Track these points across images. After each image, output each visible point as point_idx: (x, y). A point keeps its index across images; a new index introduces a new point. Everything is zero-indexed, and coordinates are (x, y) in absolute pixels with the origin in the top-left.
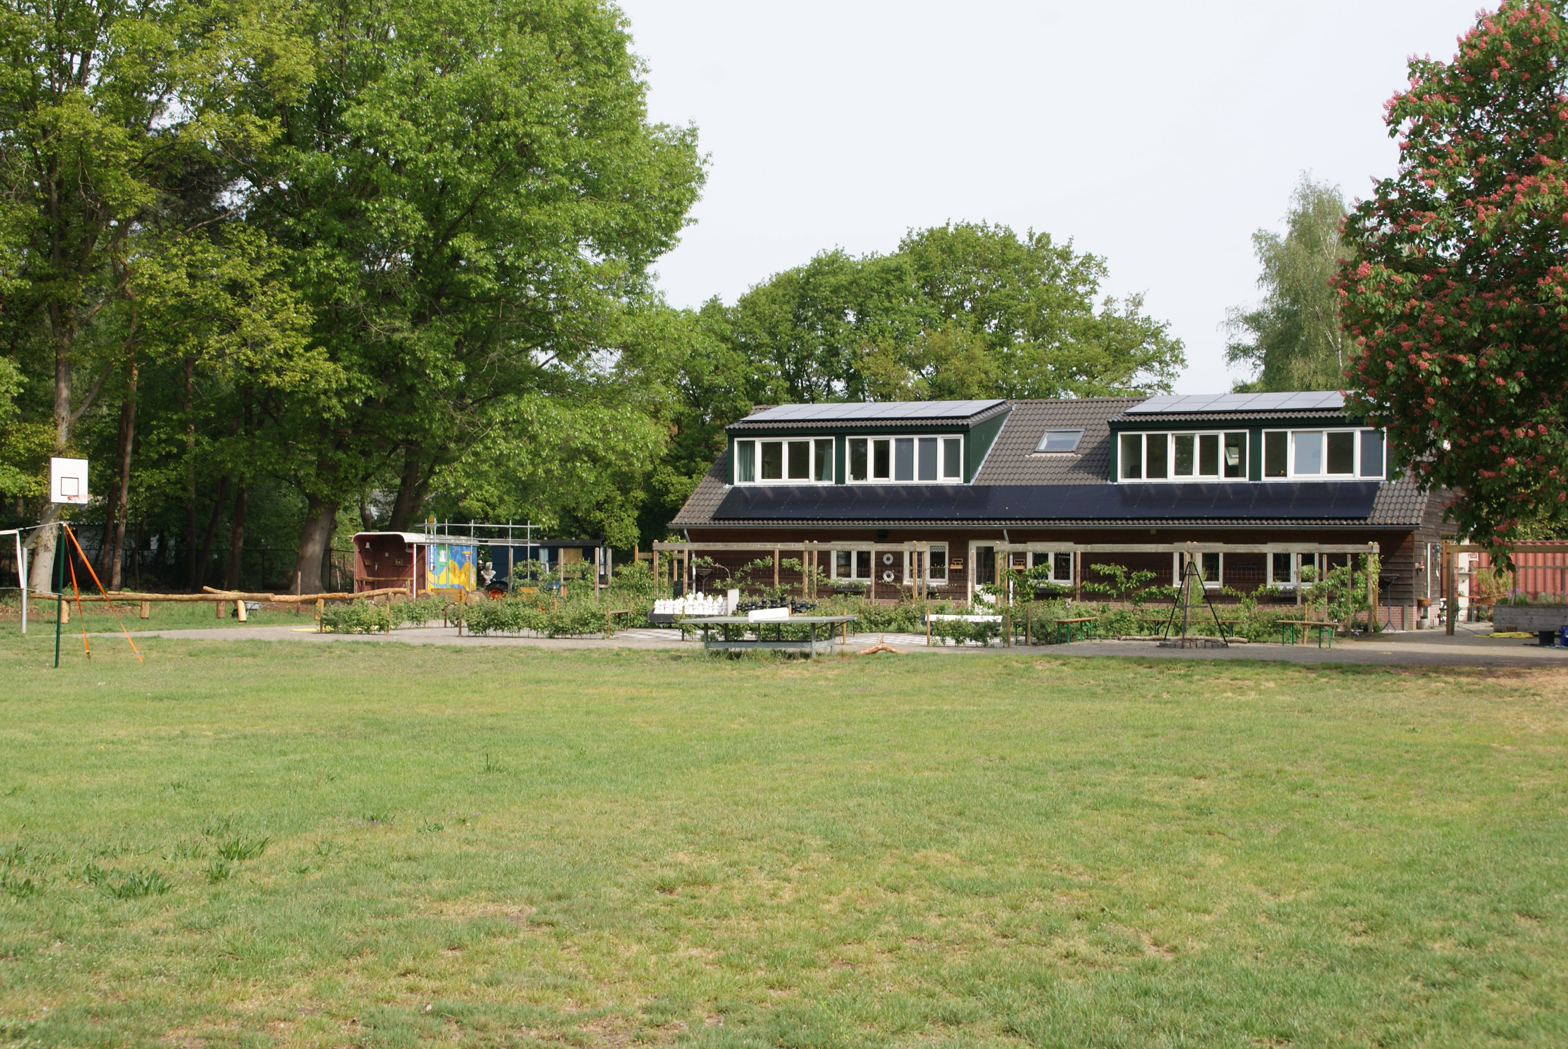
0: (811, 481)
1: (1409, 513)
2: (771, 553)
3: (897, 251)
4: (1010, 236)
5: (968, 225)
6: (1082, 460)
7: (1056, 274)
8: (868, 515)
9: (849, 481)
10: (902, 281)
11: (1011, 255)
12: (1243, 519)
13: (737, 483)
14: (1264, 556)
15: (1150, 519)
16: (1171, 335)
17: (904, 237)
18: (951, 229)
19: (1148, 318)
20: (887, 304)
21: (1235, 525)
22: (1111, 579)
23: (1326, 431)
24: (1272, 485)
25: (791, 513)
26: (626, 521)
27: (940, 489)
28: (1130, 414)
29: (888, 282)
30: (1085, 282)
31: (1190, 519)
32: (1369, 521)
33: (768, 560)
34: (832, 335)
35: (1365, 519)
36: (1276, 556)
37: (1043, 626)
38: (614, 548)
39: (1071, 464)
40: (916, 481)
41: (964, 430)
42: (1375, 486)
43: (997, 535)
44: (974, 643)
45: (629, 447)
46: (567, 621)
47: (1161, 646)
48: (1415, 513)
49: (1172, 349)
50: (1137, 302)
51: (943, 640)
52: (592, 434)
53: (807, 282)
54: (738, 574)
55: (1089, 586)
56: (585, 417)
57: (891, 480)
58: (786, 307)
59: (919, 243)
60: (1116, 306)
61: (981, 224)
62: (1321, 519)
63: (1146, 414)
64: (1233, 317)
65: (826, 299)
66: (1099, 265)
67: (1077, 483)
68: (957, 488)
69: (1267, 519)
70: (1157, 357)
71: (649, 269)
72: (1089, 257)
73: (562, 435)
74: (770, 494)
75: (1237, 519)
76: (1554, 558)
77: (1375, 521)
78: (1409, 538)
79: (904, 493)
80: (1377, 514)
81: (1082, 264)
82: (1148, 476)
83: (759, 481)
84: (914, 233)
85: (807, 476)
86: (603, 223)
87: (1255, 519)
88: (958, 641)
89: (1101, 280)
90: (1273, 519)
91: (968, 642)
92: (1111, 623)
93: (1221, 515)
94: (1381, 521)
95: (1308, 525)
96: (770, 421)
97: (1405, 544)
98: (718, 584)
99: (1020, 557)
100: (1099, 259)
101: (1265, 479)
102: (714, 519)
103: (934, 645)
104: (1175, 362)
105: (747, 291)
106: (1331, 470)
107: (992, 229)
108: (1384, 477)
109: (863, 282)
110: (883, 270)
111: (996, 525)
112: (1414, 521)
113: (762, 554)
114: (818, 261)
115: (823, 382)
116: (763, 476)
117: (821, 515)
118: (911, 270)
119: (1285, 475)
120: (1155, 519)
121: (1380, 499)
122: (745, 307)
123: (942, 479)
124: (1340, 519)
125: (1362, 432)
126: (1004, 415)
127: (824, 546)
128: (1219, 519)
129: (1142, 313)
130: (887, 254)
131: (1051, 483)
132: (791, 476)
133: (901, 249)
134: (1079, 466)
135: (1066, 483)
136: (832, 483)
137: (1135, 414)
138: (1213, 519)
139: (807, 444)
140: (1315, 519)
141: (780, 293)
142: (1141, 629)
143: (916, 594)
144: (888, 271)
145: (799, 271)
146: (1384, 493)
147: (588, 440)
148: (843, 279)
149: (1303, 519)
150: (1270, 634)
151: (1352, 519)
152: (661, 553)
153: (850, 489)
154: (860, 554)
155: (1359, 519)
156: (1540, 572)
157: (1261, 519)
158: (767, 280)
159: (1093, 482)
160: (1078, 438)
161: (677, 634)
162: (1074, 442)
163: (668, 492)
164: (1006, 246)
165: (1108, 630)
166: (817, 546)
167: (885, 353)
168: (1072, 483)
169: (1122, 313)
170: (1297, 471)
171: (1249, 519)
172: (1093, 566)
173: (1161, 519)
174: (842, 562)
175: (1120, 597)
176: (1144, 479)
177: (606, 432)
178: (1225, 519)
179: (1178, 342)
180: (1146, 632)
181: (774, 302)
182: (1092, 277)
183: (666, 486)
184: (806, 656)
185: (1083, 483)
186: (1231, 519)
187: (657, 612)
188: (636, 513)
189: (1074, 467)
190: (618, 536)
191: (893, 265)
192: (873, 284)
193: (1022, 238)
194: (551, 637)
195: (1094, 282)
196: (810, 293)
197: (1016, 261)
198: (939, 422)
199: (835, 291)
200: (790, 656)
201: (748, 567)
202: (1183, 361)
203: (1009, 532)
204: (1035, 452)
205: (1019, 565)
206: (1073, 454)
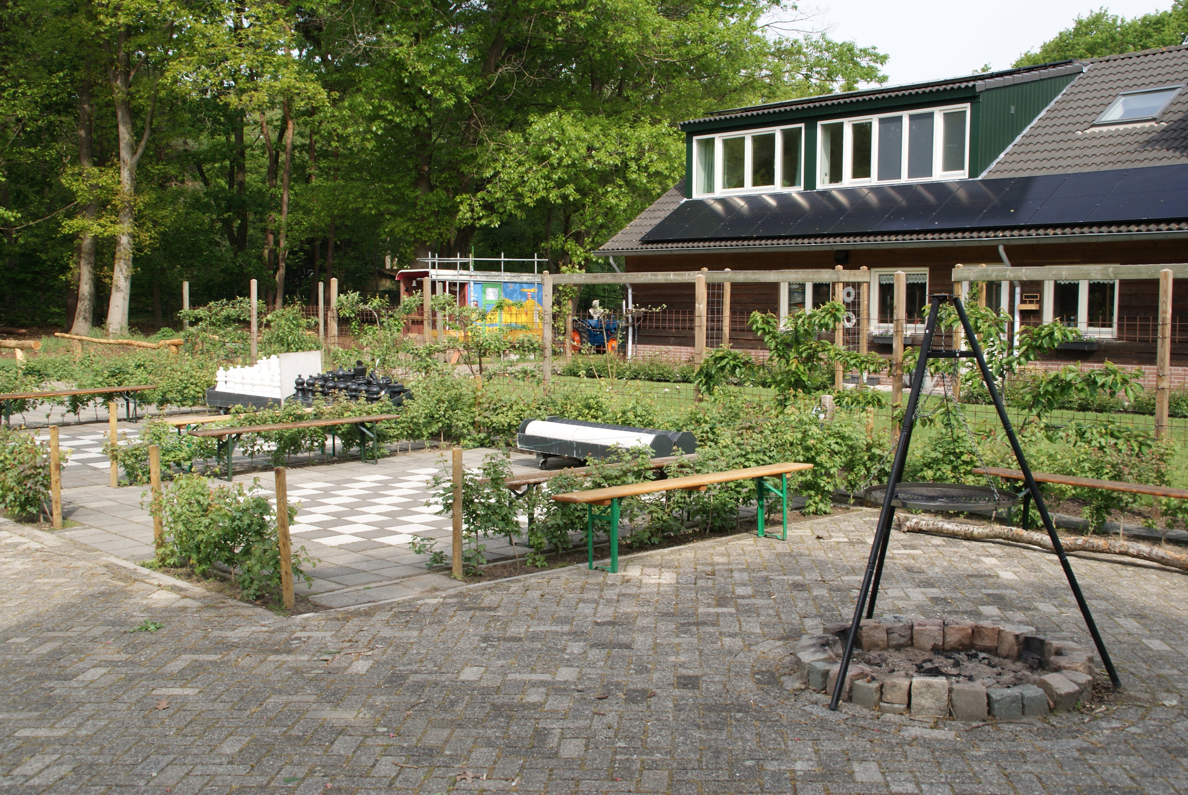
0: (776, 188)
6: (1164, 131)
8: (816, 231)
9: (821, 184)
13: (695, 195)
39: (1143, 138)
40: (905, 179)
41: (970, 95)
43: (992, 255)
57: (874, 180)
67: (1142, 165)
83: (719, 192)
85: (771, 182)
99: (1031, 290)
102: (642, 242)
111: (985, 239)
116: (725, 185)
123: (939, 174)
131: (1099, 168)
134: (1154, 141)
135: (1124, 167)
136: (801, 189)
139: (773, 137)
153: (819, 195)
159: (1173, 162)
160: (1168, 99)
162: (1158, 106)
168: (1133, 166)
185: (1151, 164)
189: (1148, 143)
203: (1007, 249)
204: (1093, 126)
205: (1031, 302)
206: (1153, 123)
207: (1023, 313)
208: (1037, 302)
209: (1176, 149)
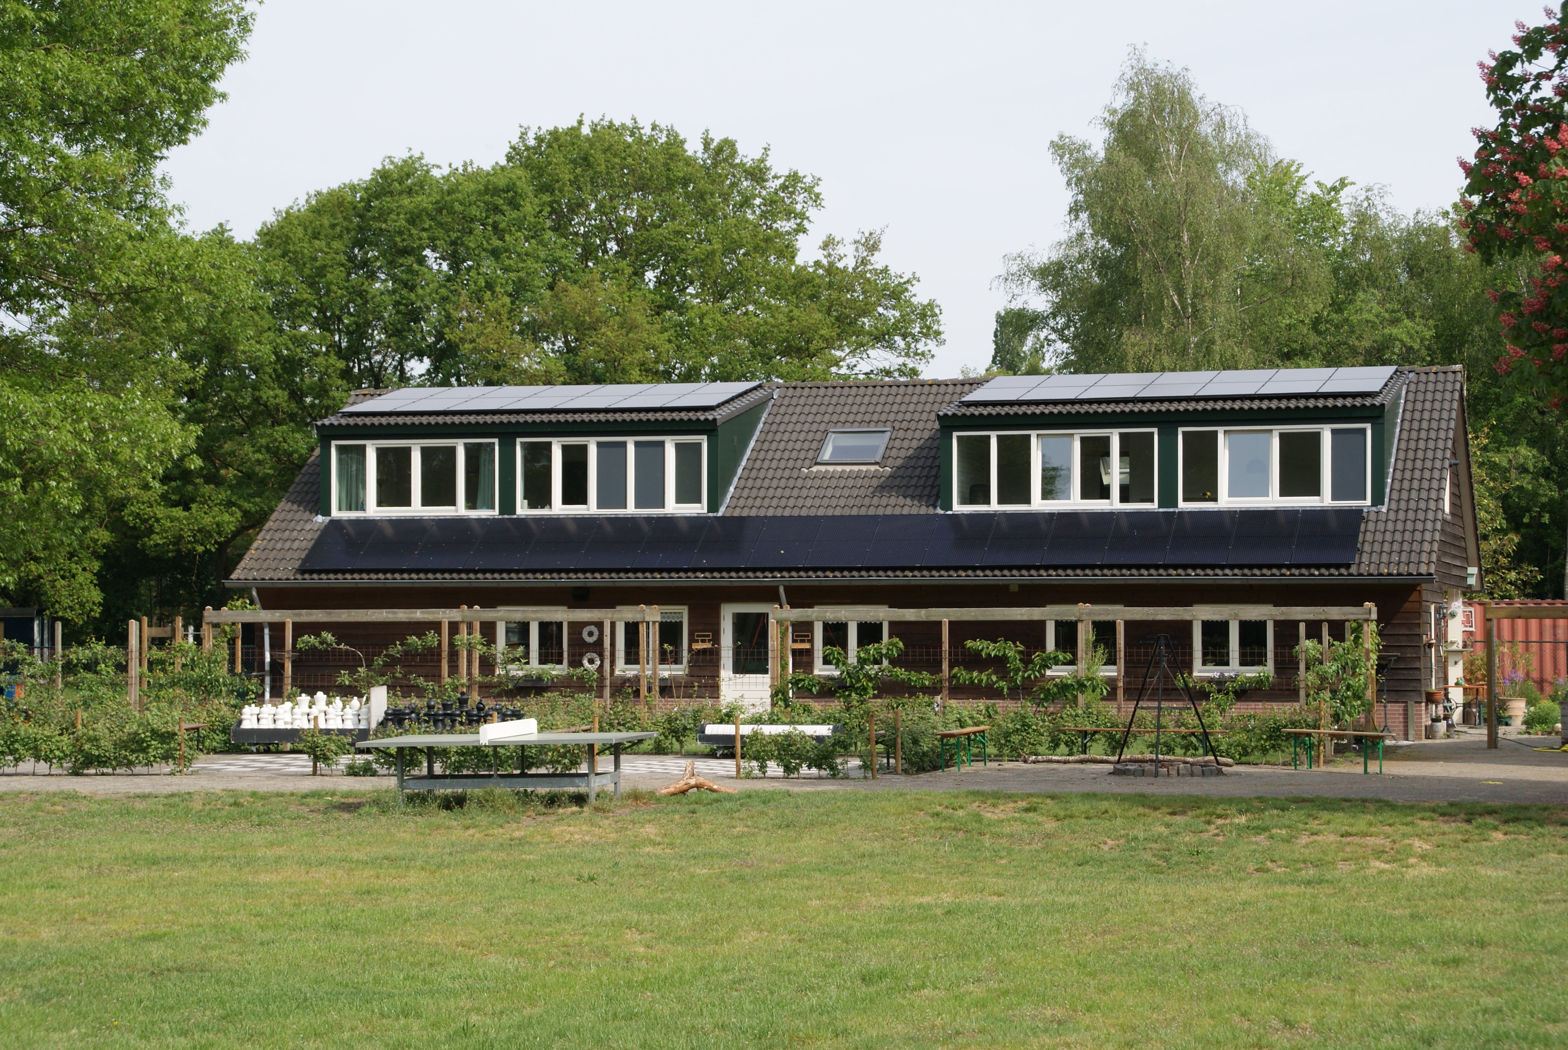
0: (460, 509)
1: (1414, 557)
2: (436, 626)
3: (503, 162)
4: (675, 143)
5: (611, 125)
6: (892, 476)
7: (746, 202)
8: (559, 565)
9: (522, 509)
10: (517, 207)
11: (680, 170)
12: (1157, 567)
13: (335, 513)
14: (1187, 626)
15: (1010, 568)
16: (920, 295)
17: (515, 140)
18: (586, 130)
19: (885, 270)
20: (497, 243)
21: (1146, 576)
22: (999, 663)
23: (1277, 430)
24: (1192, 514)
25: (432, 562)
26: (80, 579)
27: (670, 521)
28: (969, 404)
29: (497, 209)
30: (789, 213)
31: (1074, 567)
32: (1353, 570)
33: (431, 638)
34: (412, 289)
35: (1348, 566)
36: (1206, 625)
37: (915, 742)
38: (66, 622)
39: (875, 483)
40: (631, 509)
41: (709, 428)
42: (1357, 515)
43: (769, 595)
44: (814, 771)
45: (139, 456)
46: (106, 744)
47: (1116, 773)
48: (1424, 557)
49: (923, 316)
50: (872, 246)
51: (763, 767)
52: (77, 435)
53: (368, 208)
54: (379, 661)
55: (963, 675)
56: (62, 406)
57: (591, 508)
58: (336, 245)
59: (536, 150)
60: (841, 250)
61: (629, 123)
62: (1279, 567)
63: (994, 404)
64: (1014, 269)
65: (401, 233)
66: (809, 190)
67: (889, 511)
68: (694, 522)
69: (1194, 567)
70: (901, 328)
71: (159, 169)
72: (794, 178)
73: (26, 436)
74: (389, 531)
75: (1147, 567)
76: (1555, 627)
77: (1364, 569)
78: (1414, 597)
79: (608, 528)
80: (1365, 558)
81: (784, 187)
82: (1001, 501)
83: (373, 510)
84: (531, 135)
85: (452, 502)
86: (92, 88)
87: (1176, 567)
88: (788, 769)
89: (811, 212)
90: (1203, 567)
91: (804, 770)
92: (1007, 735)
93: (1122, 561)
94: (1373, 569)
95: (1258, 576)
96: (390, 414)
97: (1407, 606)
98: (345, 678)
99: (803, 630)
100: (808, 180)
101: (1183, 506)
102: (302, 571)
103: (749, 776)
104: (926, 336)
105: (271, 219)
106: (1284, 492)
107: (647, 131)
108: (1368, 502)
109: (458, 207)
110: (487, 191)
111: (768, 579)
112: (1423, 569)
113: (420, 628)
114: (384, 174)
115: (391, 363)
116: (380, 503)
117: (480, 564)
118: (529, 190)
119: (1214, 499)
120: (1019, 568)
121: (1367, 535)
122: (269, 244)
123: (672, 507)
124: (1308, 566)
125: (1334, 432)
126: (760, 406)
127: (489, 614)
128: (1120, 567)
129: (878, 261)
130: (487, 167)
131: (847, 512)
132: (426, 502)
133: (510, 159)
134: (887, 486)
135: (872, 512)
136: (495, 513)
137: (977, 404)
138: (1111, 567)
139: (452, 451)
140: (1270, 567)
141: (326, 223)
142: (1055, 744)
143: (644, 691)
144: (496, 191)
145: (353, 188)
146: (1371, 526)
147: (73, 443)
148: (424, 201)
149: (1251, 567)
150: (1264, 751)
151: (1328, 567)
152: (216, 626)
153: (523, 522)
154: (544, 626)
155: (1337, 566)
156: (1548, 647)
157: (1185, 567)
158: (302, 202)
159: (914, 511)
160: (880, 442)
161: (303, 762)
162: (875, 448)
163: (150, 531)
164: (672, 157)
165: (1001, 747)
166: (478, 614)
167: (496, 315)
168: (880, 512)
169: (849, 263)
170: (1231, 494)
171: (1166, 567)
172: (969, 643)
173: (1028, 568)
174: (515, 639)
175: (1014, 693)
176: (994, 506)
177: (99, 432)
178: (1129, 567)
179: (931, 305)
180: (1063, 748)
181: (316, 236)
182: (799, 207)
183: (145, 521)
184: (580, 799)
185: (897, 511)
186: (1138, 567)
187: (246, 725)
188: (96, 566)
189: (882, 488)
190: (67, 602)
191: (502, 183)
192: (474, 211)
193: (694, 147)
194: (76, 773)
195: (802, 216)
196: (376, 225)
197: (685, 183)
198: (668, 416)
199: (414, 219)
200: (552, 801)
201: (396, 649)
202: (938, 333)
203: (786, 589)
204: (817, 464)
205: (802, 641)
206: (877, 467)
207: (794, 652)
208: (809, 641)
209: (913, 498)
